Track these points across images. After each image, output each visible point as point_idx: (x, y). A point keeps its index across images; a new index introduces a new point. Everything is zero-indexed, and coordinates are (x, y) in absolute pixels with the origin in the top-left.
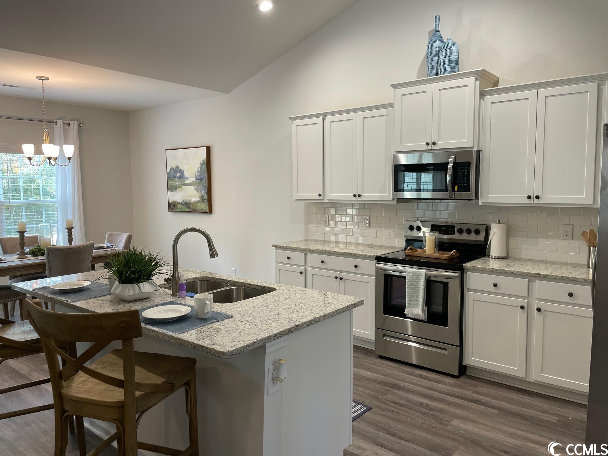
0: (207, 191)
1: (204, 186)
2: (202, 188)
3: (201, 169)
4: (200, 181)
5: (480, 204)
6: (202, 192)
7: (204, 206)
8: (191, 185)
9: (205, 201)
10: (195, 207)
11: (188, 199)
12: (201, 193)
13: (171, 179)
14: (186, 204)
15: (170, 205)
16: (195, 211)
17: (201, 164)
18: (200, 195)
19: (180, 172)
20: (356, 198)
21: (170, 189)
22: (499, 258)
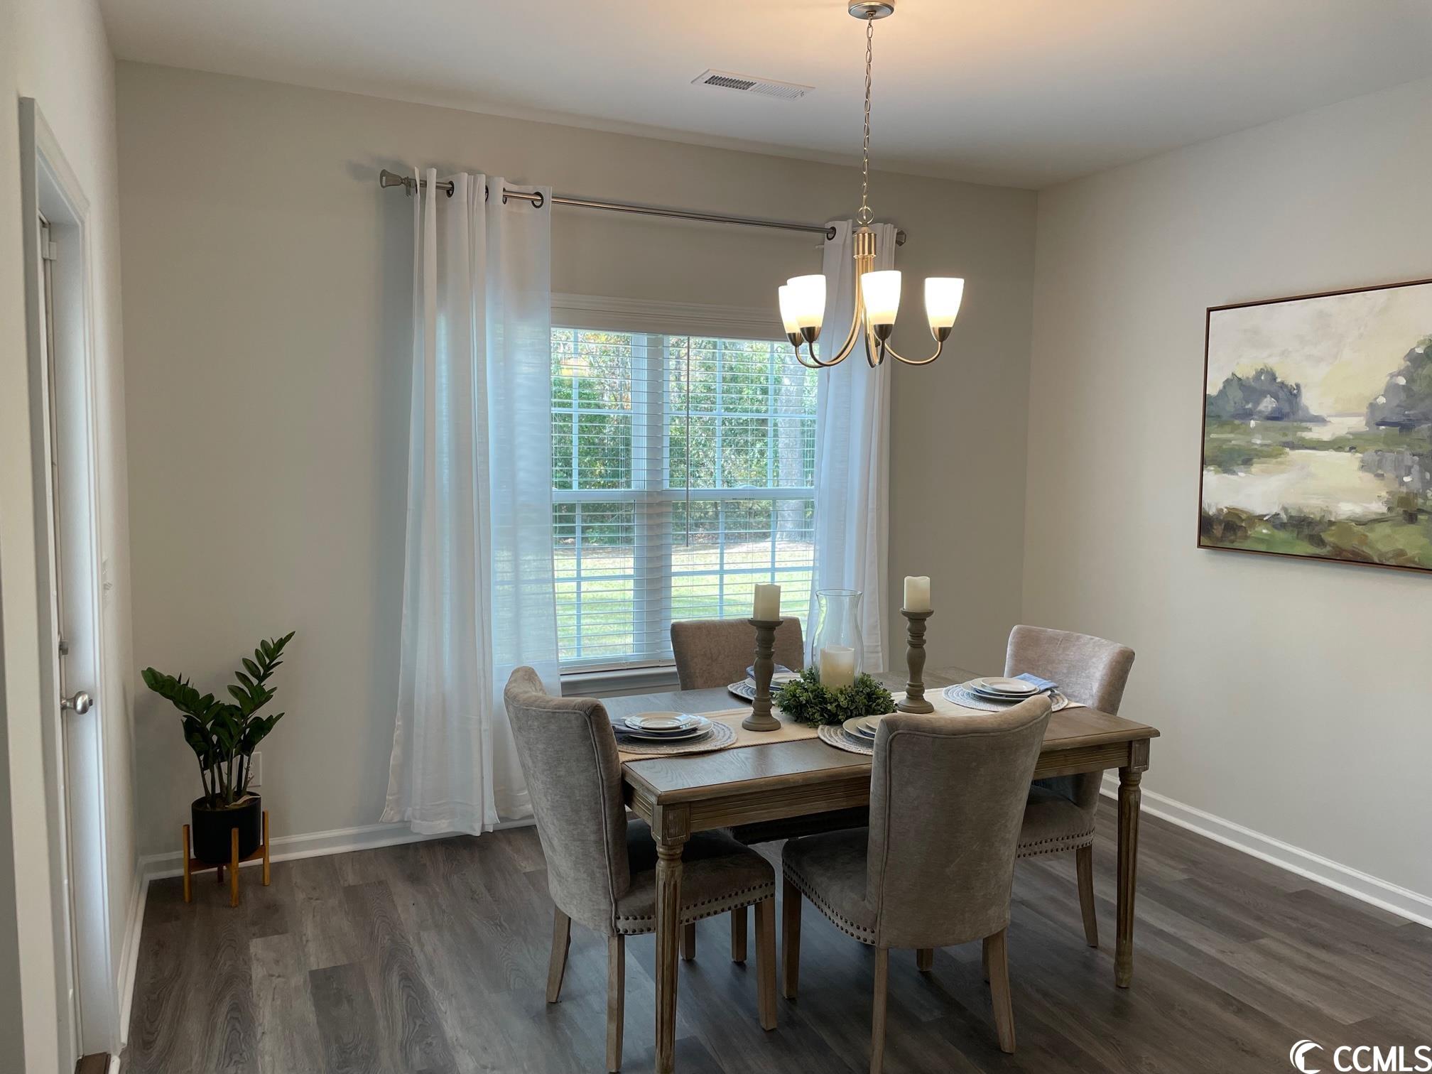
1: (1424, 451)
2: (1411, 459)
4: (1396, 429)
6: (1406, 478)
8: (1338, 449)
10: (1355, 542)
12: (1402, 482)
13: (1223, 424)
14: (1303, 525)
15: (1205, 523)
16: (1349, 555)
18: (1389, 493)
19: (1281, 394)
21: (1214, 463)
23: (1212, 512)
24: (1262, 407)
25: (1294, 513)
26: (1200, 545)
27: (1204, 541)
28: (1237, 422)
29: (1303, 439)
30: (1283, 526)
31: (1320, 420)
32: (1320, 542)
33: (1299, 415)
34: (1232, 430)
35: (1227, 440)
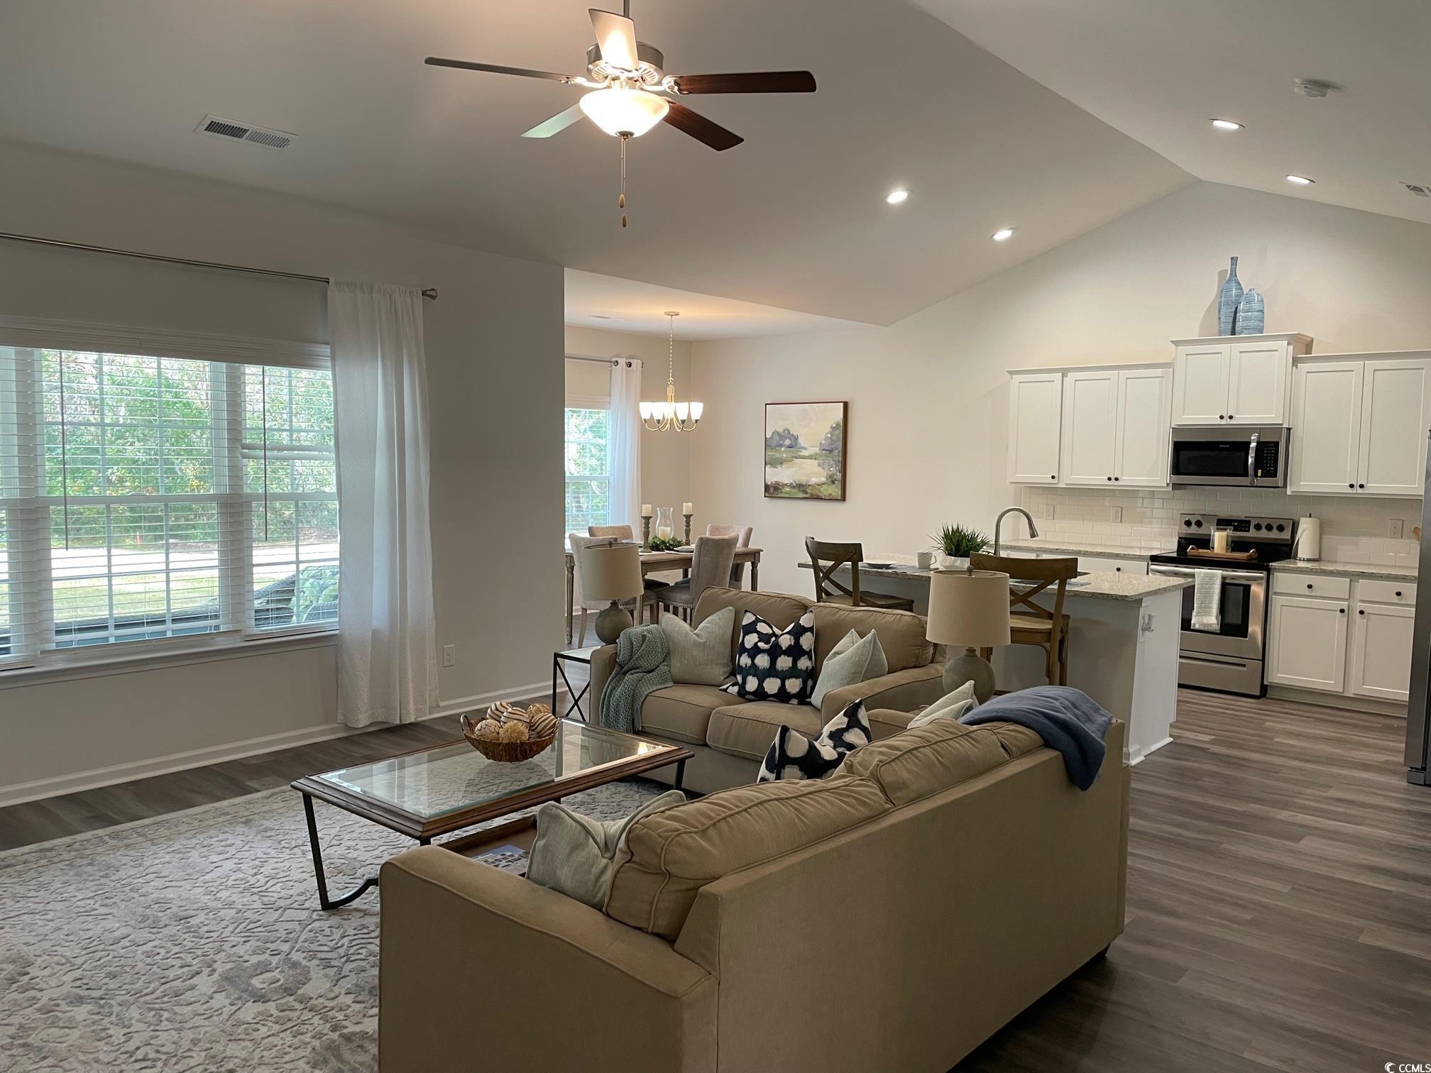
0: (840, 468)
1: (837, 459)
2: (832, 462)
3: (832, 435)
4: (828, 452)
5: (1289, 493)
6: (832, 469)
7: (835, 491)
8: (811, 459)
9: (836, 482)
10: (817, 492)
11: (803, 480)
12: (830, 471)
13: (772, 449)
14: (800, 487)
15: (767, 488)
16: (815, 497)
17: (831, 427)
19: (792, 438)
20: (1109, 483)
21: (769, 464)
22: (1309, 560)
23: (769, 483)
24: (785, 443)
26: (765, 497)
27: (767, 495)
28: (777, 448)
29: (800, 455)
30: (794, 487)
31: (805, 448)
32: (806, 493)
33: (799, 446)
34: (776, 452)
35: (774, 455)
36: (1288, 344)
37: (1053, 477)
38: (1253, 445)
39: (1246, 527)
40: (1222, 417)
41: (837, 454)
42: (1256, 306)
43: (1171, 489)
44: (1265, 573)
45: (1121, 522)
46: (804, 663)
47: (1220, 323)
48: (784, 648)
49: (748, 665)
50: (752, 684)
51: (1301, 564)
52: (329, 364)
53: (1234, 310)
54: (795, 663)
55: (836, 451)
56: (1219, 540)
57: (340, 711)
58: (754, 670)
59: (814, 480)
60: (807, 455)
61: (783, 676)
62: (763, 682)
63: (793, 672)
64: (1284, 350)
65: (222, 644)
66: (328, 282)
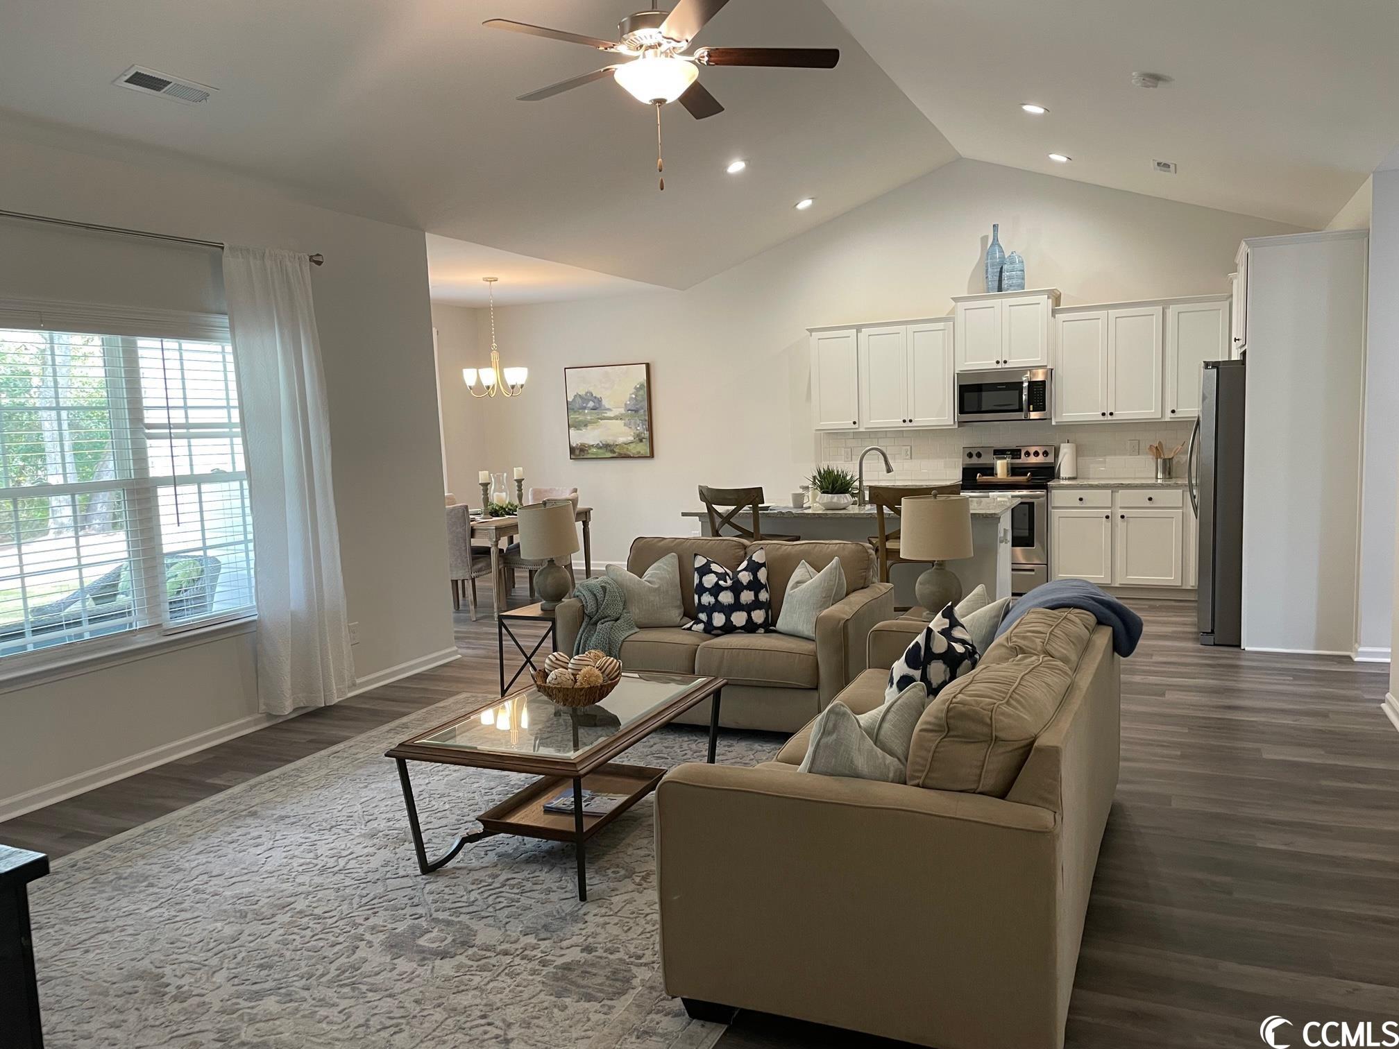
0: (646, 426)
1: (643, 418)
2: (638, 422)
3: (636, 396)
4: (633, 412)
5: (1053, 423)
6: (638, 428)
7: (643, 448)
8: (617, 419)
9: (643, 440)
10: (625, 450)
11: (610, 440)
12: (637, 430)
13: (575, 412)
14: (607, 447)
15: (572, 450)
16: (623, 455)
17: (636, 388)
18: (634, 433)
19: (596, 401)
20: (905, 425)
21: (573, 426)
22: (1070, 479)
23: (574, 445)
24: (589, 405)
25: (604, 443)
26: (571, 459)
27: (572, 457)
28: (580, 411)
29: (604, 416)
30: (601, 448)
31: (609, 410)
32: (614, 452)
33: (603, 408)
34: (579, 414)
35: (578, 418)
36: (1048, 298)
37: (855, 423)
38: (1026, 385)
39: (1017, 455)
40: (998, 362)
41: (643, 413)
42: (1017, 266)
43: (956, 427)
44: (1045, 491)
45: (911, 458)
46: (764, 596)
47: (987, 282)
48: (745, 584)
49: (712, 603)
50: (719, 619)
51: (1062, 482)
52: (229, 335)
53: (999, 270)
54: (756, 596)
55: (642, 411)
56: (1001, 466)
57: (262, 701)
58: (718, 607)
59: (621, 440)
60: (612, 416)
61: (749, 608)
62: (731, 616)
63: (757, 605)
64: (1045, 303)
65: (142, 641)
66: (223, 248)
